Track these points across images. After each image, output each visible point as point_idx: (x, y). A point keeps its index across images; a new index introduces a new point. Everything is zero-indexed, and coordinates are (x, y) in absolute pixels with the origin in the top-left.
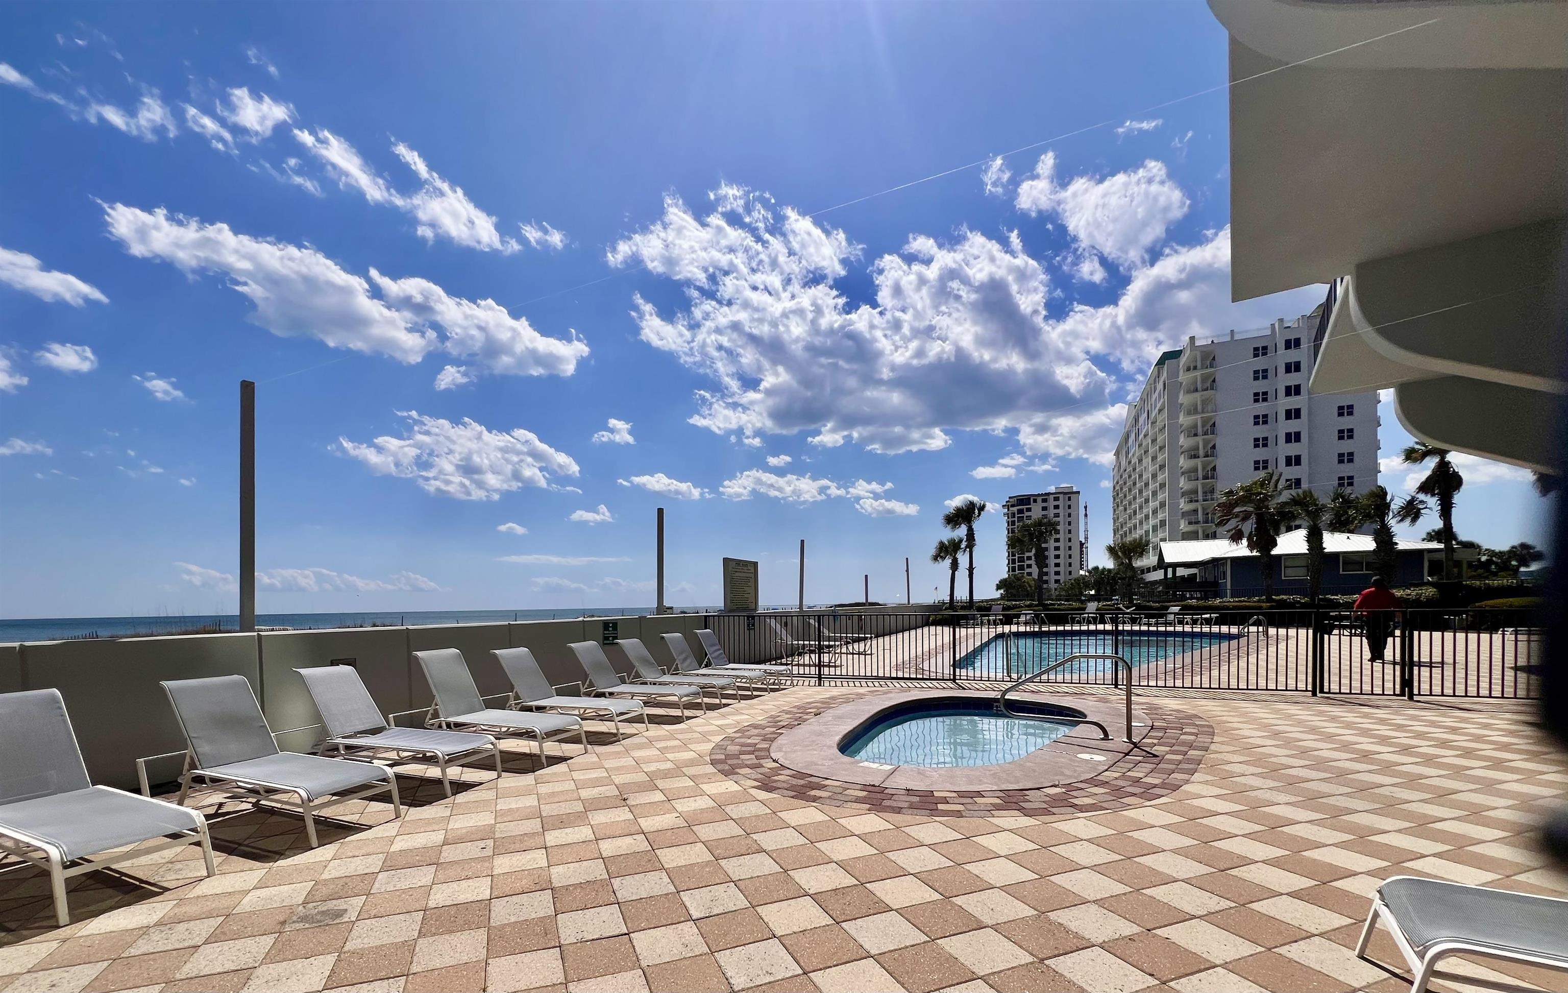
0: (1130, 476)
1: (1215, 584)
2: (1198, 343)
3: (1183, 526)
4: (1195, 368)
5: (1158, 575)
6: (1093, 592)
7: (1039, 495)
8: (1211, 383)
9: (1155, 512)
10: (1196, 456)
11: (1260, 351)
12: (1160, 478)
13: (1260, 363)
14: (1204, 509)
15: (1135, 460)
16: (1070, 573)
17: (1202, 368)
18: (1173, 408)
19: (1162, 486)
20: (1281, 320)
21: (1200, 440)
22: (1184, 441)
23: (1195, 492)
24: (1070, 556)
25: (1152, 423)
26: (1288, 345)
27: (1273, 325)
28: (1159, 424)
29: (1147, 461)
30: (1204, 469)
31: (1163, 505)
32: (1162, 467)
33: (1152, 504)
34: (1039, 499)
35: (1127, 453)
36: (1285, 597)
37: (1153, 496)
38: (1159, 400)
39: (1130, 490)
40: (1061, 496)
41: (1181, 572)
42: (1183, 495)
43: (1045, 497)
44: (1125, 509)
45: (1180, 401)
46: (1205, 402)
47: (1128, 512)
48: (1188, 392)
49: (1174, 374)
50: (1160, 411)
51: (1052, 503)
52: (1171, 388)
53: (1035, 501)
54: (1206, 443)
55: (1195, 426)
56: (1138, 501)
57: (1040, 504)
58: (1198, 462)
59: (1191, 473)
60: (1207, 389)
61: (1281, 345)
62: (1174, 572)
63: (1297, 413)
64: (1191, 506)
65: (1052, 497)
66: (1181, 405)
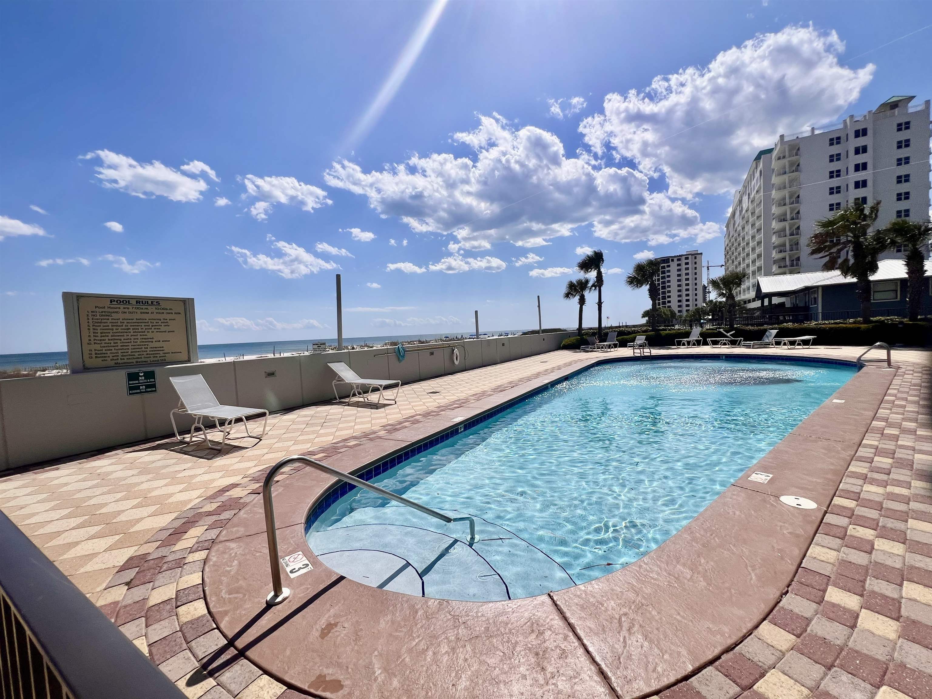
0: (736, 240)
1: (806, 308)
2: (786, 139)
3: (774, 268)
4: (784, 157)
5: (757, 304)
6: (710, 317)
7: (675, 257)
8: (796, 167)
9: (754, 262)
10: (784, 220)
11: (835, 141)
12: (757, 238)
13: (835, 150)
14: (790, 257)
15: (740, 228)
16: (696, 305)
17: (790, 156)
18: (768, 186)
19: (759, 243)
20: (852, 117)
21: (787, 208)
22: (775, 210)
23: (784, 245)
24: (696, 295)
25: (752, 201)
26: (857, 134)
27: (845, 121)
28: (757, 202)
29: (748, 228)
30: (790, 229)
31: (759, 256)
32: (759, 230)
33: (752, 257)
34: (675, 259)
35: (734, 224)
36: (882, 318)
37: (752, 250)
38: (757, 183)
39: (736, 249)
40: (690, 257)
41: (776, 300)
42: (774, 248)
43: (679, 257)
44: (733, 262)
45: (772, 182)
46: (791, 182)
47: (735, 263)
48: (779, 174)
49: (768, 165)
50: (757, 191)
51: (684, 261)
52: (766, 175)
53: (673, 260)
54: (792, 210)
55: (784, 199)
56: (742, 255)
57: (676, 262)
58: (786, 224)
59: (781, 233)
60: (793, 172)
61: (852, 135)
62: (770, 301)
63: (864, 184)
64: (781, 255)
65: (684, 257)
66: (773, 185)
